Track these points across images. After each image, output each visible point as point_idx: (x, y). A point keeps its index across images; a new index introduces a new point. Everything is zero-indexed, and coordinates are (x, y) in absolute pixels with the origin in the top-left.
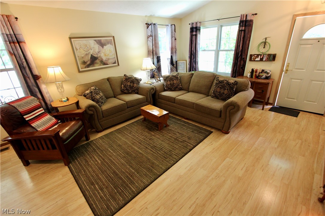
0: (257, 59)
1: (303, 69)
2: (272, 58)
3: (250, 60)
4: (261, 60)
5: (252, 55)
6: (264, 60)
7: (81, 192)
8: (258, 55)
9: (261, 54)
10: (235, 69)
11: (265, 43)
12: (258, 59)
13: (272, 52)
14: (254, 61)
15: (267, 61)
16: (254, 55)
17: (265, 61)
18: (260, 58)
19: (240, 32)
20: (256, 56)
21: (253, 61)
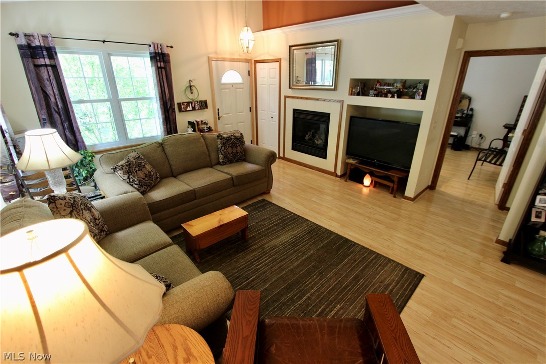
0: (188, 109)
1: (229, 114)
2: (204, 105)
3: (180, 110)
4: (194, 109)
5: (180, 103)
6: (197, 108)
7: (403, 311)
8: (188, 103)
9: (191, 101)
10: (169, 126)
11: (191, 87)
12: (190, 108)
13: (202, 98)
14: (186, 111)
15: (201, 109)
16: (183, 103)
17: (199, 109)
18: (192, 107)
19: (160, 70)
20: (185, 104)
21: (184, 111)
